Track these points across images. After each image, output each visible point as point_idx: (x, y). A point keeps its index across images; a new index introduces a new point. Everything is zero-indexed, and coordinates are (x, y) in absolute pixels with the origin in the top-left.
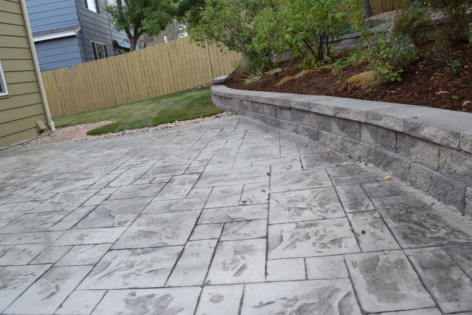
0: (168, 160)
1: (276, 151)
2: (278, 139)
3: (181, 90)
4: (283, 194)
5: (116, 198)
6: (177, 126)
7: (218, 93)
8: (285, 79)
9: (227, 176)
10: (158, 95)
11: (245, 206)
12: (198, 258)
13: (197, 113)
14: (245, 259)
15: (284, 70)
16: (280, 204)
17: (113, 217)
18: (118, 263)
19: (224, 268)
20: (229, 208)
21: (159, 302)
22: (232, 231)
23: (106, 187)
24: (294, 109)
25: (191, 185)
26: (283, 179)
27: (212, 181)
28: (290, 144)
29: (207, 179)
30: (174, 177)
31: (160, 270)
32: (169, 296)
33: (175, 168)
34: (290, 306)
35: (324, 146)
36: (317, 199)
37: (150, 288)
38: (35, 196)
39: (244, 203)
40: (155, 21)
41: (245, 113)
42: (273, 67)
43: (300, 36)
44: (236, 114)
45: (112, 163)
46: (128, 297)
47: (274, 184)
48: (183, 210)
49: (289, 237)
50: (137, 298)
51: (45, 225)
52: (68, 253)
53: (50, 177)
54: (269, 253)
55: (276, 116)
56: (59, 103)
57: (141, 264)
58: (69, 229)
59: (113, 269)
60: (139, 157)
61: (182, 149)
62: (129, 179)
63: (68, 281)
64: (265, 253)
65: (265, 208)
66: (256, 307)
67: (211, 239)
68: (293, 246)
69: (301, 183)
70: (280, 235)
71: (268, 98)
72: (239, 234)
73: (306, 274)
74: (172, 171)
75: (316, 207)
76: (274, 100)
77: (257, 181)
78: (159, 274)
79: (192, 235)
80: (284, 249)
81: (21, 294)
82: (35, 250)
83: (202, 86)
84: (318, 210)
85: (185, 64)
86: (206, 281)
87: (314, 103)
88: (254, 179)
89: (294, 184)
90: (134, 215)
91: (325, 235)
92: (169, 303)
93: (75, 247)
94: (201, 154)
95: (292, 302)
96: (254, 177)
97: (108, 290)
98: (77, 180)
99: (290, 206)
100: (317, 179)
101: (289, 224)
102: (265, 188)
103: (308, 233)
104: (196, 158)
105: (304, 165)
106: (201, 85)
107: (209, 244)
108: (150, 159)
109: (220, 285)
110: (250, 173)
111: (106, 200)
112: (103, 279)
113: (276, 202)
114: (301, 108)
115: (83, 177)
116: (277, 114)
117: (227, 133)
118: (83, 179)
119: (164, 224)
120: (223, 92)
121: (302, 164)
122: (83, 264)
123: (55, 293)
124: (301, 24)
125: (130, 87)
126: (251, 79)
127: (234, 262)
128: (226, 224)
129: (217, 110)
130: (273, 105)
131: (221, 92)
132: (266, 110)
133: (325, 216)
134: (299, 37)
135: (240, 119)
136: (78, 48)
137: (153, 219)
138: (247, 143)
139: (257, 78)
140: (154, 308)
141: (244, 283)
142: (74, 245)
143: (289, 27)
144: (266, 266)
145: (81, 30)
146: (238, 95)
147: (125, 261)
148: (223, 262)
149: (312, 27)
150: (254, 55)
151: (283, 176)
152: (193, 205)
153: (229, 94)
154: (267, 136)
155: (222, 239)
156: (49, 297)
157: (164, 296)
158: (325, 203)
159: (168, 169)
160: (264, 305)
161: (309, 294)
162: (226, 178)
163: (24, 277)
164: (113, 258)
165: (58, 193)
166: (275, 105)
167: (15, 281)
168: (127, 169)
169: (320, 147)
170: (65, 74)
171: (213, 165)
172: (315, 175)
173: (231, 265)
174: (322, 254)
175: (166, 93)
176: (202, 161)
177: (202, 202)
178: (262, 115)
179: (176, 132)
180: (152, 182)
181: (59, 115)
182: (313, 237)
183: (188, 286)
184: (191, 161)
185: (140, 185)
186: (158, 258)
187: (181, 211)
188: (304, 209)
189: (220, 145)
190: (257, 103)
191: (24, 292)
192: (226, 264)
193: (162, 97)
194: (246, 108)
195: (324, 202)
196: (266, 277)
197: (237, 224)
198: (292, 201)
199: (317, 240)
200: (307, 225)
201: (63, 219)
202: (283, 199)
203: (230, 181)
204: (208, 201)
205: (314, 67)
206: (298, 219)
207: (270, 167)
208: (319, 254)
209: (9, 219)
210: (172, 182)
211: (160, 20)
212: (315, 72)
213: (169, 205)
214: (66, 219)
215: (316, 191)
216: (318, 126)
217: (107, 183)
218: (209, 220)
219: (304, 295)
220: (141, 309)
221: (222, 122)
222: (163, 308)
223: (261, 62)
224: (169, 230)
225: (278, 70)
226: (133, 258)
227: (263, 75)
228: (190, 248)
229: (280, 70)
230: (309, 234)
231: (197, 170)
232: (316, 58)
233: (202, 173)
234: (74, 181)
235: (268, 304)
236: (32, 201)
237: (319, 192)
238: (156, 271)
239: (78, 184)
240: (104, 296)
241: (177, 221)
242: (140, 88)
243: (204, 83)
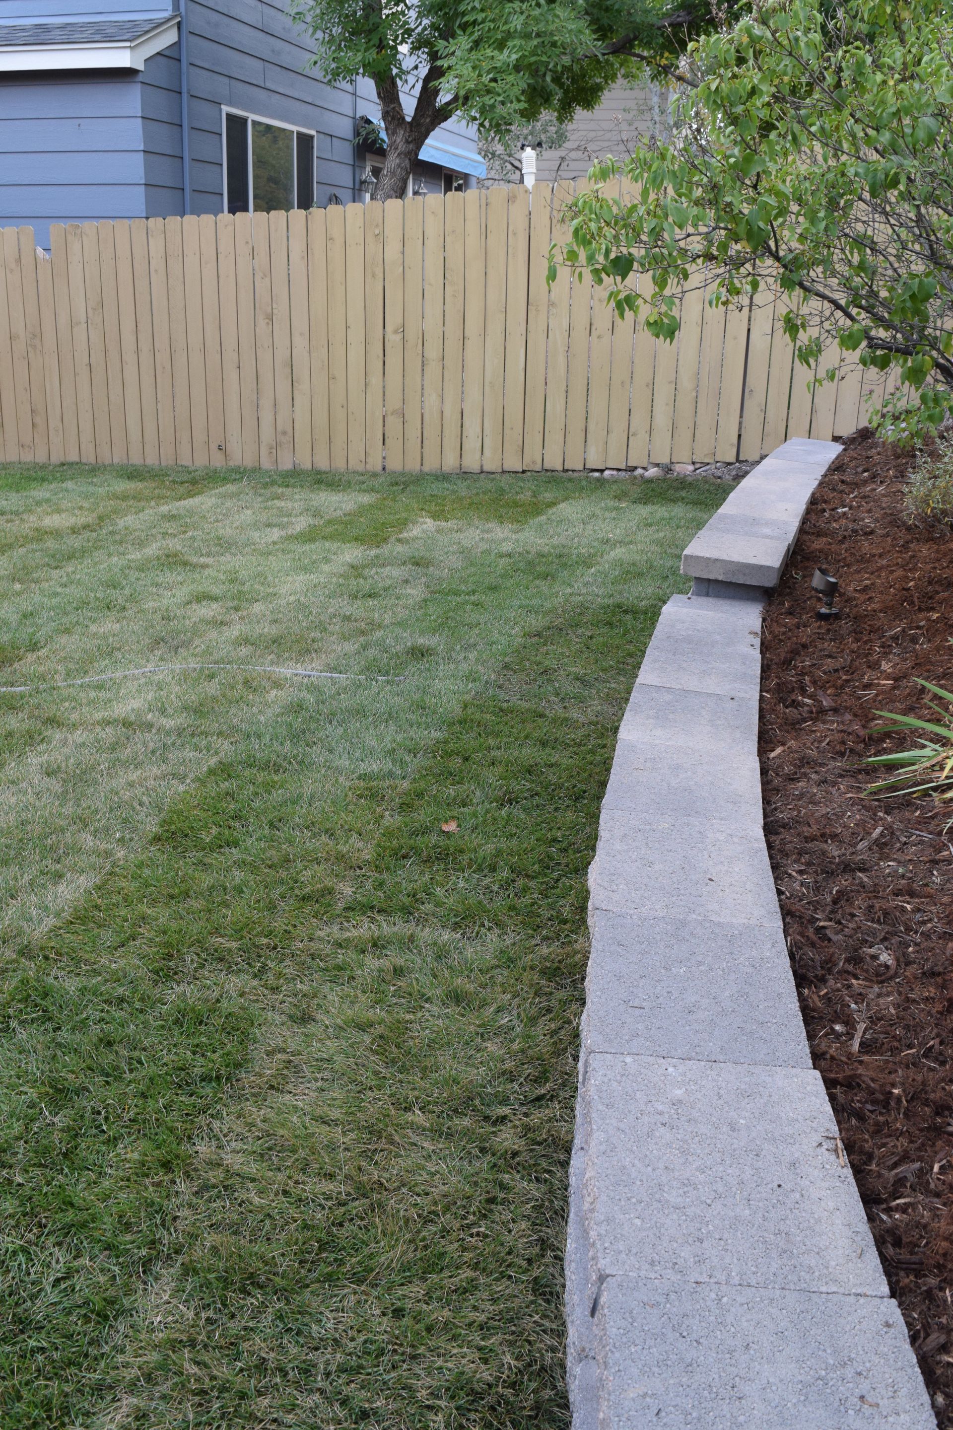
3: (554, 462)
10: (431, 465)
40: (508, 56)
83: (668, 469)
106: (665, 460)
125: (303, 387)
136: (140, 132)
145: (177, 45)
170: (19, 260)
175: (472, 462)
211: (533, 53)
242: (346, 406)
243: (683, 455)
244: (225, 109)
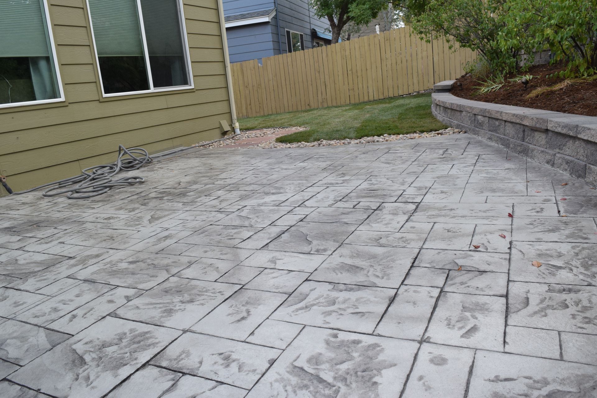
0: (375, 182)
1: (521, 187)
2: (525, 171)
3: (391, 95)
4: (531, 245)
5: (313, 221)
6: (387, 141)
7: (443, 102)
8: (539, 90)
9: (453, 212)
10: (361, 100)
11: (477, 253)
12: (415, 307)
13: (413, 127)
14: (476, 318)
15: (537, 78)
16: (526, 257)
17: (310, 243)
18: (317, 296)
19: (449, 325)
20: (455, 252)
21: (367, 350)
22: (460, 281)
23: (301, 206)
24: (553, 132)
25: (406, 217)
26: (531, 224)
27: (433, 215)
28: (541, 179)
29: (426, 212)
30: (384, 204)
31: (368, 314)
32: (379, 346)
33: (385, 193)
34: (536, 389)
35: (592, 187)
36: (580, 257)
37: (355, 332)
38: (221, 207)
39: (476, 248)
40: (367, 6)
41: (479, 131)
42: (521, 73)
43: (568, 31)
44: (465, 132)
45: (306, 178)
46: (330, 338)
47: (518, 229)
48: (396, 246)
49: (538, 301)
50: (340, 341)
51: (233, 240)
52: (259, 275)
53: (236, 186)
54: (509, 316)
55: (523, 140)
56: (243, 102)
57: (344, 302)
58: (260, 249)
59: (311, 303)
60: (339, 175)
61: (393, 170)
62: (328, 200)
63: (259, 307)
64: (504, 316)
65: (505, 259)
66: (490, 380)
67: (432, 287)
68: (543, 314)
69: (557, 234)
70: (526, 296)
71: (514, 114)
72: (468, 286)
73: (561, 353)
74: (380, 196)
75: (578, 268)
76: (524, 117)
77: (494, 222)
78: (367, 318)
79: (407, 278)
80: (531, 315)
81: (209, 313)
82: (223, 266)
83: (418, 92)
84: (581, 273)
85: (399, 62)
86: (426, 337)
87: (584, 126)
88: (490, 220)
89: (547, 233)
90: (335, 243)
91: (590, 307)
92: (378, 354)
93: (266, 270)
94: (417, 179)
95: (539, 384)
96: (490, 216)
97: (305, 326)
98: (267, 194)
99: (541, 262)
100: (581, 230)
101: (538, 285)
102: (505, 233)
103: (566, 300)
104: (412, 183)
105: (562, 210)
106: (417, 90)
107: (429, 293)
108: (353, 178)
109: (443, 345)
110: (485, 212)
111: (301, 221)
112: (300, 312)
113: (520, 253)
114: (564, 131)
115: (274, 191)
116: (526, 137)
117: (453, 155)
118: (273, 194)
119: (372, 260)
120: (450, 102)
121: (558, 208)
122: (277, 291)
123: (246, 318)
124: (572, 14)
125: (328, 87)
126: (488, 86)
127: (462, 320)
128: (451, 272)
129: (439, 124)
130: (520, 124)
131: (447, 102)
132: (510, 130)
133: (591, 282)
134: (567, 33)
135: (470, 138)
136: (271, 37)
137: (358, 251)
138: (480, 172)
139: (497, 87)
140: (360, 356)
141: (474, 349)
142: (266, 268)
143: (553, 18)
144: (505, 333)
145: (276, 15)
146: (471, 108)
147: (325, 296)
148: (447, 318)
149: (587, 19)
150: (494, 55)
151: (530, 220)
152: (409, 242)
153: (457, 105)
154: (507, 165)
155: (446, 289)
156: (239, 321)
157: (372, 345)
158: (592, 265)
159: (376, 194)
160: (501, 381)
161: (563, 379)
162: (452, 213)
163: (212, 295)
164: (311, 290)
165: (246, 206)
166: (524, 125)
167: (203, 297)
168: (325, 187)
169: (586, 187)
170: (254, 68)
171: (435, 196)
172: (578, 225)
173: (457, 323)
174: (585, 331)
175: (371, 98)
176: (420, 188)
177: (419, 239)
178: (502, 136)
179: (386, 148)
180: (356, 207)
181: (242, 116)
182: (572, 307)
183: (402, 339)
184: (404, 186)
185: (342, 209)
186: (365, 299)
187: (393, 247)
188: (560, 268)
189: (443, 170)
190: (497, 119)
191: (212, 311)
192: (451, 321)
193: (366, 102)
194: (481, 125)
195: (590, 263)
196: (504, 346)
197: (466, 274)
198: (542, 254)
199: (578, 311)
200: (564, 290)
201: (252, 237)
202: (531, 251)
203: (456, 218)
204: (428, 239)
205: (583, 75)
206: (552, 280)
207: (513, 206)
208: (580, 330)
209: (193, 228)
210: (381, 210)
211: (372, 5)
212: (584, 83)
213: (377, 237)
214: (255, 237)
215: (578, 247)
216: (586, 159)
217: (302, 202)
218: (430, 263)
219: (557, 379)
220: (345, 355)
221: (446, 141)
222: (371, 359)
223: (504, 65)
224: (379, 268)
225: (528, 77)
226: (334, 294)
227: (506, 82)
228: (405, 293)
229: (531, 77)
230: (567, 302)
231: (413, 198)
232: (588, 63)
233: (420, 203)
234: (263, 194)
235: (506, 380)
236: (217, 211)
237: (583, 249)
238: (362, 314)
239: (268, 199)
240: (301, 331)
241: (388, 259)
242: (339, 90)
243: (422, 89)
244: (286, 29)
